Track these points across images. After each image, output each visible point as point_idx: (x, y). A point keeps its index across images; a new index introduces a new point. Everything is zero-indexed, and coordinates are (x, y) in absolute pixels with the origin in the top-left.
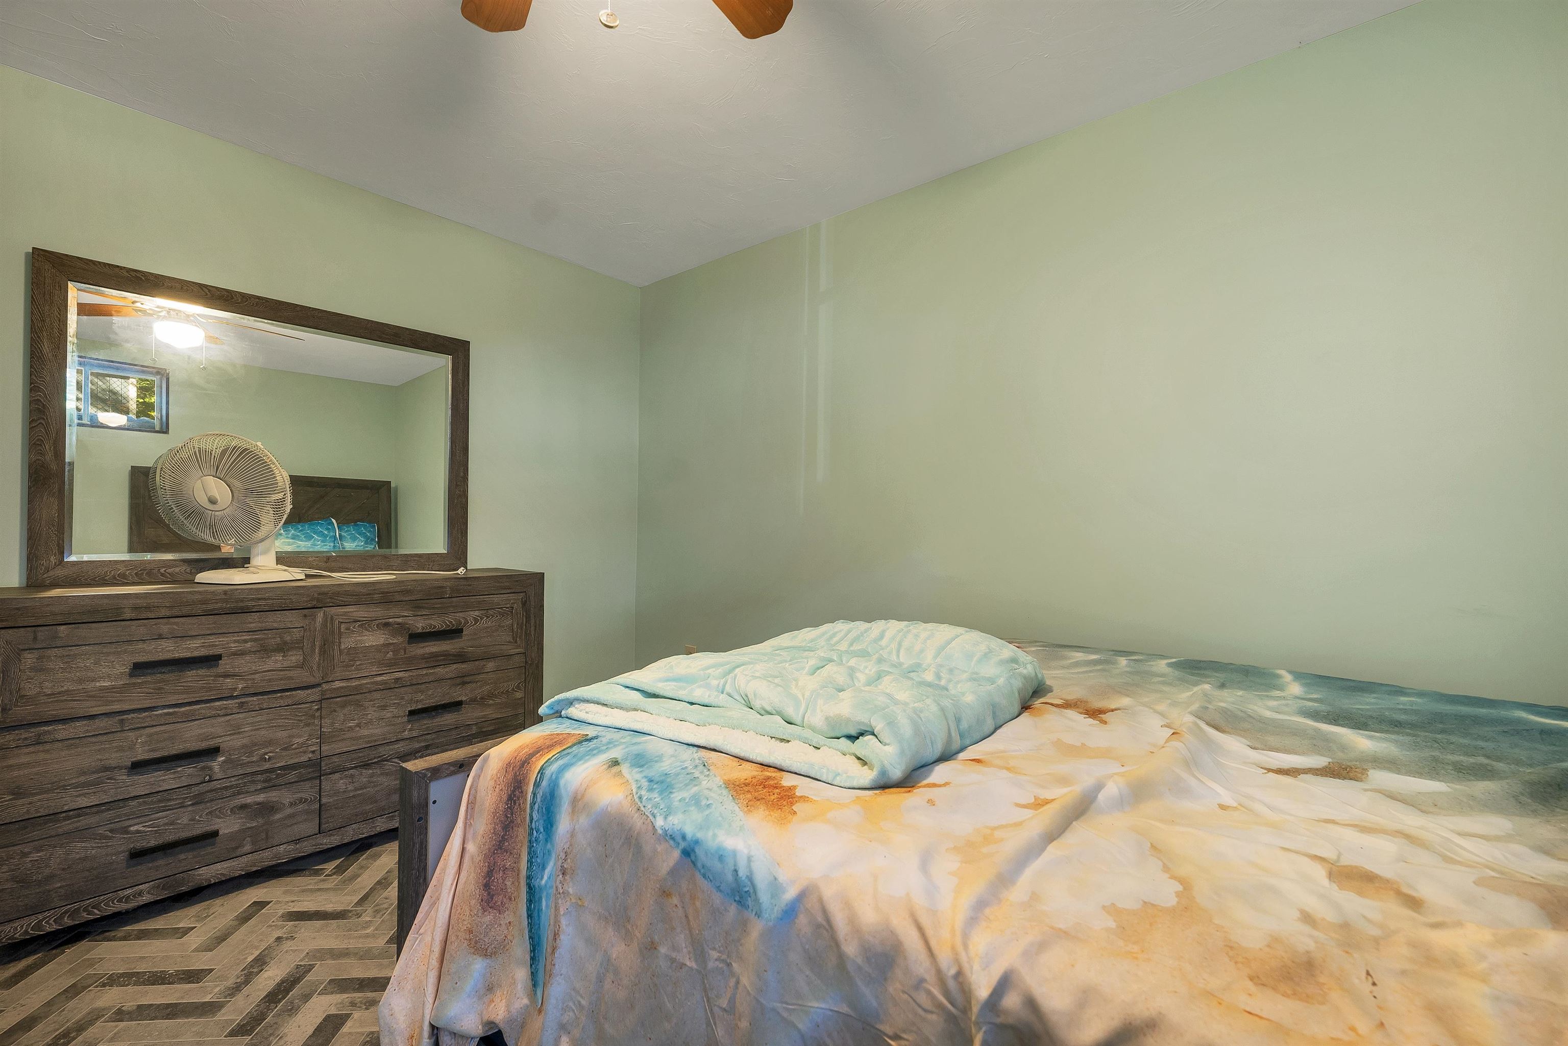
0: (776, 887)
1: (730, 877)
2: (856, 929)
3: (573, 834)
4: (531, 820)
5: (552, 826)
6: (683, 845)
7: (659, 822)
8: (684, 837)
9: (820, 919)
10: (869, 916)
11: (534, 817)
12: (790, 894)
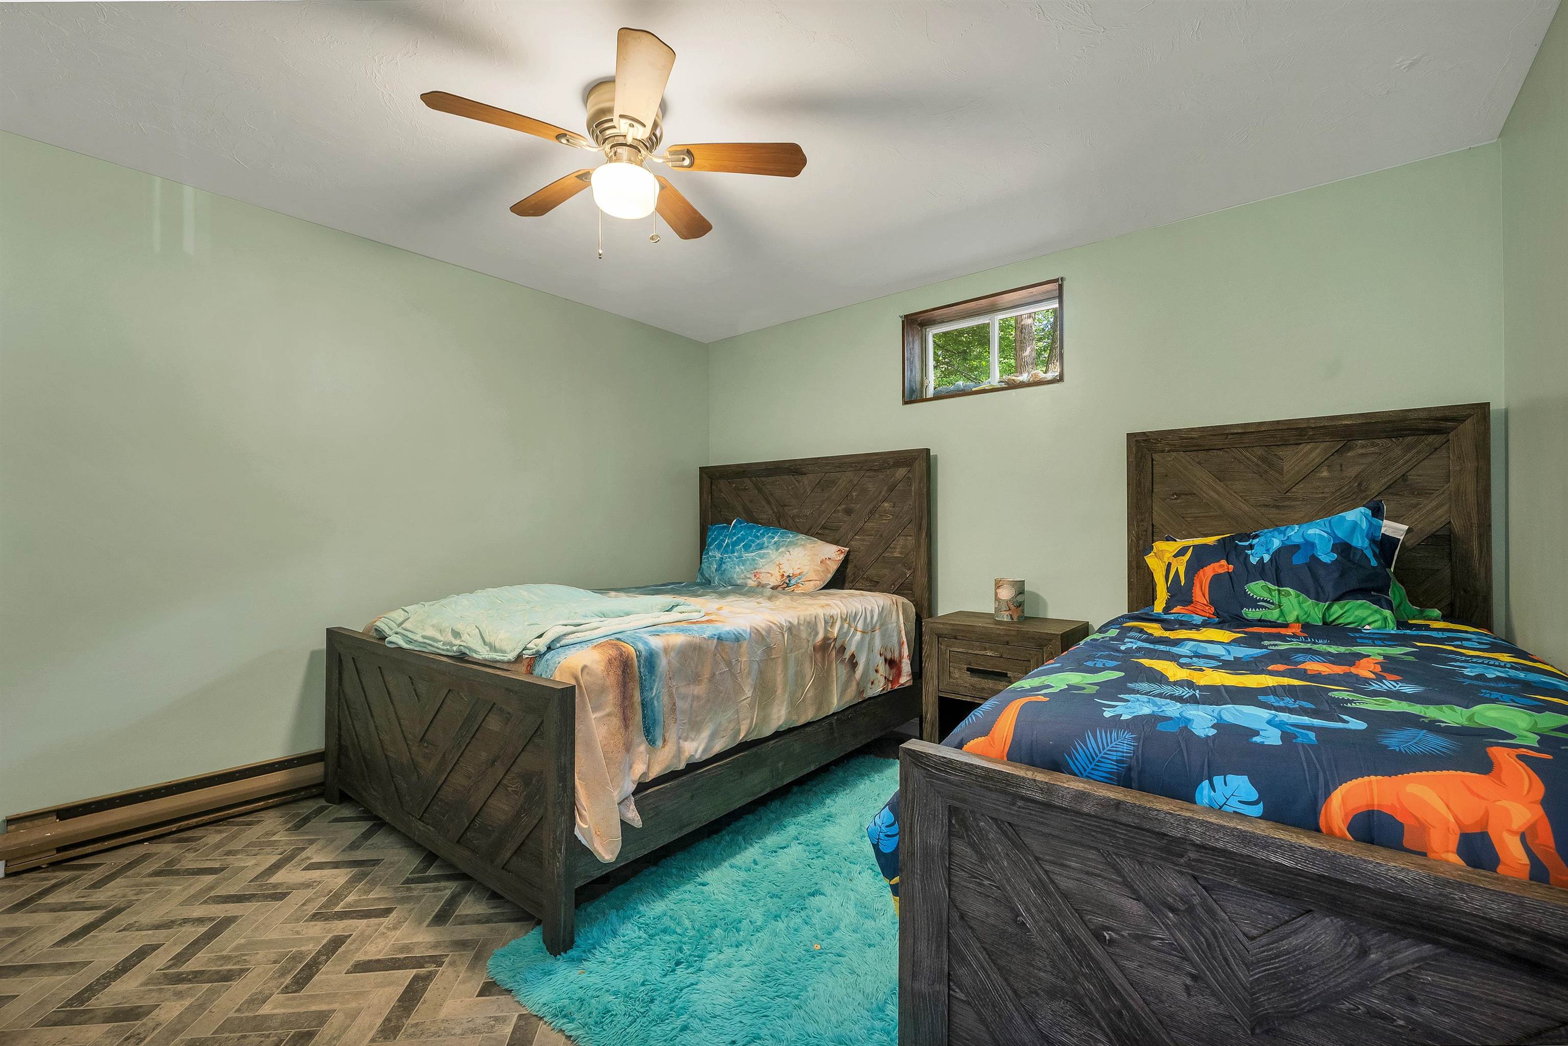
0: (745, 631)
1: (733, 636)
2: (763, 629)
3: (669, 663)
4: (640, 672)
5: (654, 668)
6: (716, 637)
7: (705, 636)
8: (715, 635)
9: (756, 631)
10: (763, 625)
11: (642, 671)
12: (748, 630)
